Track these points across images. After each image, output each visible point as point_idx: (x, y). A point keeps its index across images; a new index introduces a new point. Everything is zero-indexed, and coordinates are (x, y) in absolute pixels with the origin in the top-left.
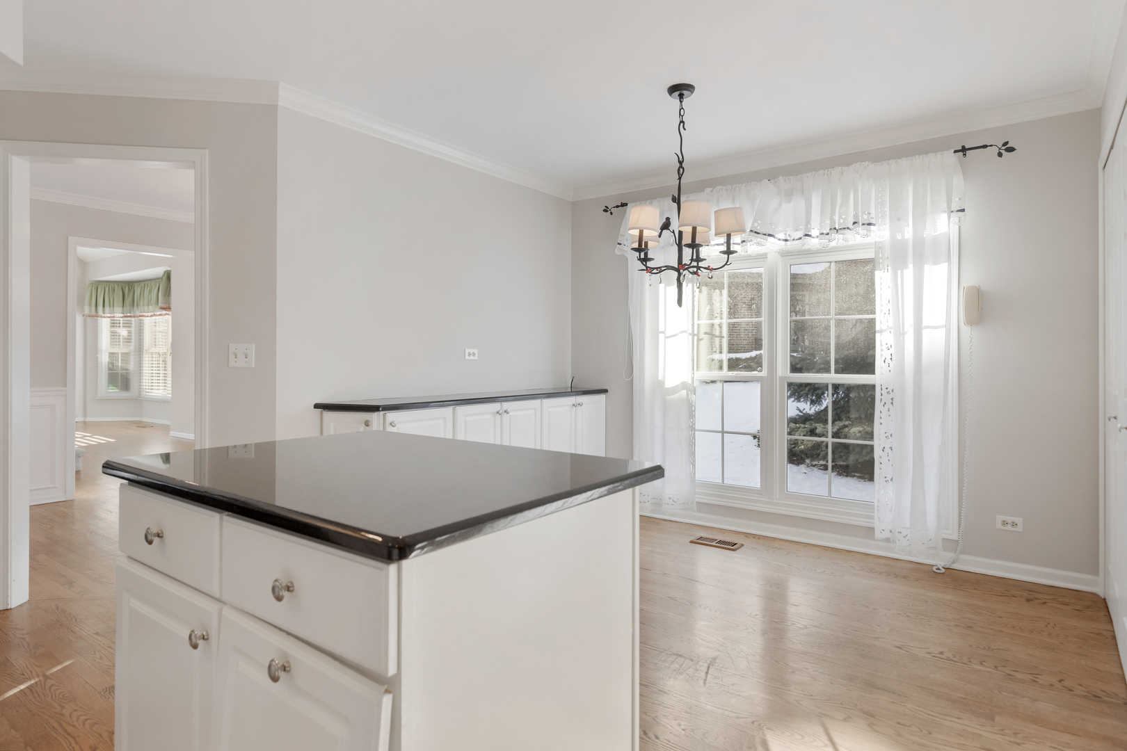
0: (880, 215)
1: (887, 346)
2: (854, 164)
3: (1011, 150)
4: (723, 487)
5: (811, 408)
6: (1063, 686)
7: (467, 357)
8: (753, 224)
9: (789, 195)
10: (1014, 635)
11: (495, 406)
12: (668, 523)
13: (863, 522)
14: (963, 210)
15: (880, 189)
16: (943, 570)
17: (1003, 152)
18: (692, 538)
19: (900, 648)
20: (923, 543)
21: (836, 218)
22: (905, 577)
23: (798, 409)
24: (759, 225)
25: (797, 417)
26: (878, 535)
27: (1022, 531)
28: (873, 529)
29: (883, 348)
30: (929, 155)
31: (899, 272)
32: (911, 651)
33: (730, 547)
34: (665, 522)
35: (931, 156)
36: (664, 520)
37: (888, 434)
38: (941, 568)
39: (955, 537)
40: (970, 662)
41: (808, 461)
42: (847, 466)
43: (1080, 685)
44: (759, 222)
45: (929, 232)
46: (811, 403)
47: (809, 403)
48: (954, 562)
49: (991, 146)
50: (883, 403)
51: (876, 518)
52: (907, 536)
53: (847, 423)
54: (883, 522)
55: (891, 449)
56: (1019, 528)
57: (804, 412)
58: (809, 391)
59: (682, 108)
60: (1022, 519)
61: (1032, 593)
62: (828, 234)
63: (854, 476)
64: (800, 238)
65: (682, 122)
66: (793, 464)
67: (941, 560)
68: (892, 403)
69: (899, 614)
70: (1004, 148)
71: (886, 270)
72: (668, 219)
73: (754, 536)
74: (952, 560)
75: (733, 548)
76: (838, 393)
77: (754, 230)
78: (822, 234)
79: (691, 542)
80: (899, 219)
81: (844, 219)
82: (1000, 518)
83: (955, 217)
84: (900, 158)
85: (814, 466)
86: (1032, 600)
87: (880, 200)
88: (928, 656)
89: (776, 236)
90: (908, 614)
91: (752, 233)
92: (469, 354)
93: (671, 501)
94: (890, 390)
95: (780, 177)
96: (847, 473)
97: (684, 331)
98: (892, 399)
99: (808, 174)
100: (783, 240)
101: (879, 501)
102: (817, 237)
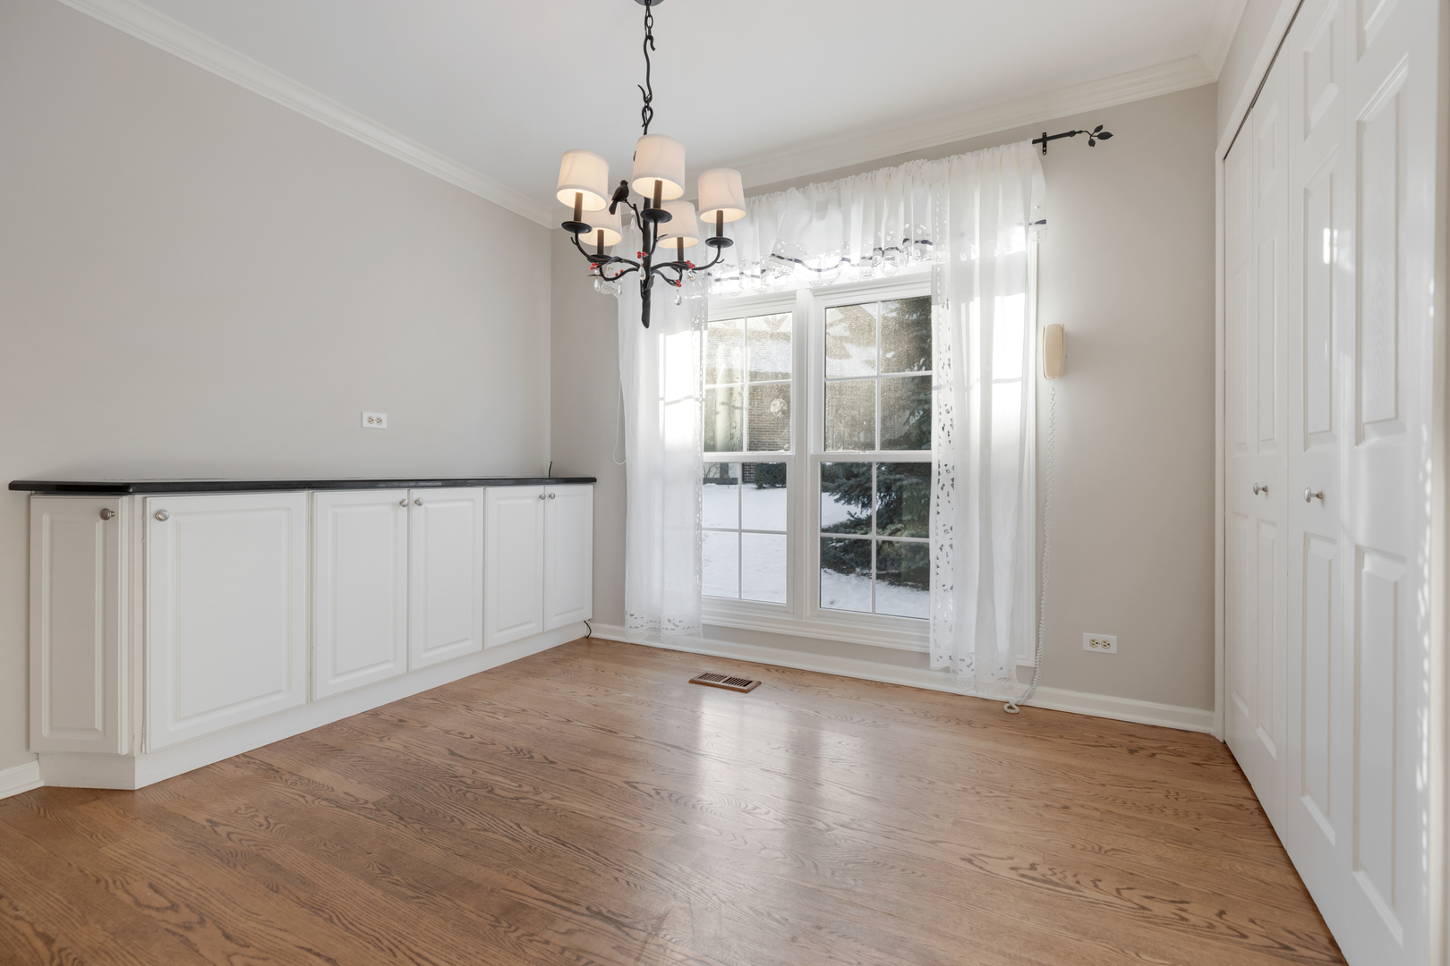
0: (938, 230)
1: (946, 408)
2: (906, 163)
3: (1106, 136)
4: (740, 605)
5: (862, 512)
6: (1229, 927)
7: (366, 424)
8: (775, 246)
9: (822, 209)
10: (1129, 817)
11: (401, 494)
12: (669, 654)
13: (915, 646)
14: (1043, 222)
15: (938, 195)
16: (1017, 710)
17: (1095, 139)
18: (694, 676)
19: (970, 861)
20: (992, 675)
21: (882, 234)
22: (969, 723)
23: (849, 513)
24: (783, 248)
25: (849, 522)
26: (934, 664)
27: (1115, 652)
28: (926, 656)
29: (941, 410)
30: (1001, 146)
31: (963, 306)
32: (987, 867)
33: (742, 687)
34: (665, 653)
35: (1003, 148)
36: (666, 650)
37: (948, 527)
38: (1014, 706)
39: (1031, 663)
40: (1078, 882)
41: (858, 570)
42: (899, 575)
43: (1253, 921)
44: (783, 243)
45: (1000, 252)
46: (863, 507)
47: (860, 506)
48: (1030, 697)
49: (1081, 132)
50: (941, 485)
51: (932, 640)
52: (971, 664)
53: (899, 526)
54: (941, 645)
55: (951, 546)
56: (1113, 649)
57: (856, 516)
58: (860, 492)
59: (650, 16)
60: (1115, 637)
61: (1133, 739)
62: (871, 258)
63: (906, 585)
64: (837, 266)
65: (649, 37)
66: (842, 573)
67: (1014, 694)
68: (952, 485)
69: (965, 790)
70: (1097, 134)
71: (945, 306)
72: (624, 183)
73: (779, 669)
74: (1027, 695)
75: (745, 688)
76: (890, 495)
77: (777, 254)
78: (864, 258)
79: (692, 682)
80: (962, 235)
81: (892, 235)
82: (1088, 636)
83: (1034, 230)
84: (964, 153)
85: (864, 575)
86: (1136, 751)
87: (938, 210)
88: (1013, 875)
89: (805, 262)
90: (978, 789)
91: (774, 258)
92: (371, 420)
93: (672, 624)
94: (949, 467)
95: (811, 184)
96: (899, 582)
97: (690, 397)
98: (953, 480)
99: (846, 179)
100: (815, 270)
101: (935, 618)
102: (858, 265)
